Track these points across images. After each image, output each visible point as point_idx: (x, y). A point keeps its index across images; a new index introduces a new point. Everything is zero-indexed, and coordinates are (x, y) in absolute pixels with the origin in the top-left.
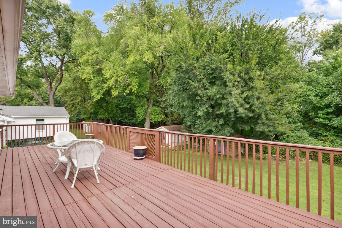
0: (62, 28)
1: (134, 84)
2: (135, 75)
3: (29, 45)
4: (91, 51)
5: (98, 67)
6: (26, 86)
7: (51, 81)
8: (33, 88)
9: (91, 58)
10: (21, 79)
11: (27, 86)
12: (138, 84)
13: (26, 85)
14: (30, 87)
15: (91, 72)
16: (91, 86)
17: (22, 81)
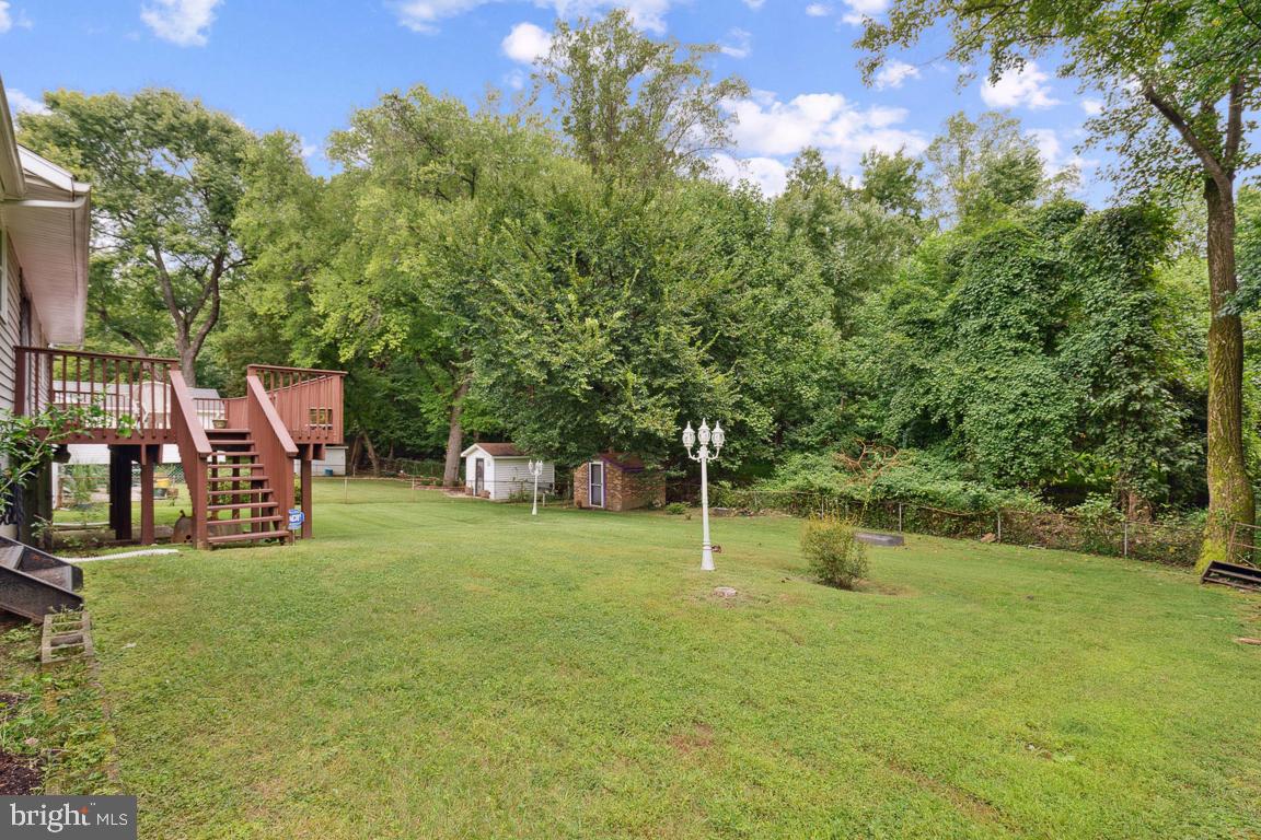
0: (208, 181)
1: (396, 328)
2: (398, 304)
3: (127, 219)
4: (283, 244)
5: (300, 283)
6: (114, 333)
7: (189, 320)
8: (136, 338)
9: (280, 260)
10: (104, 313)
11: (119, 331)
12: (408, 329)
13: (116, 330)
14: (127, 335)
15: (281, 296)
16: (287, 333)
17: (105, 320)
